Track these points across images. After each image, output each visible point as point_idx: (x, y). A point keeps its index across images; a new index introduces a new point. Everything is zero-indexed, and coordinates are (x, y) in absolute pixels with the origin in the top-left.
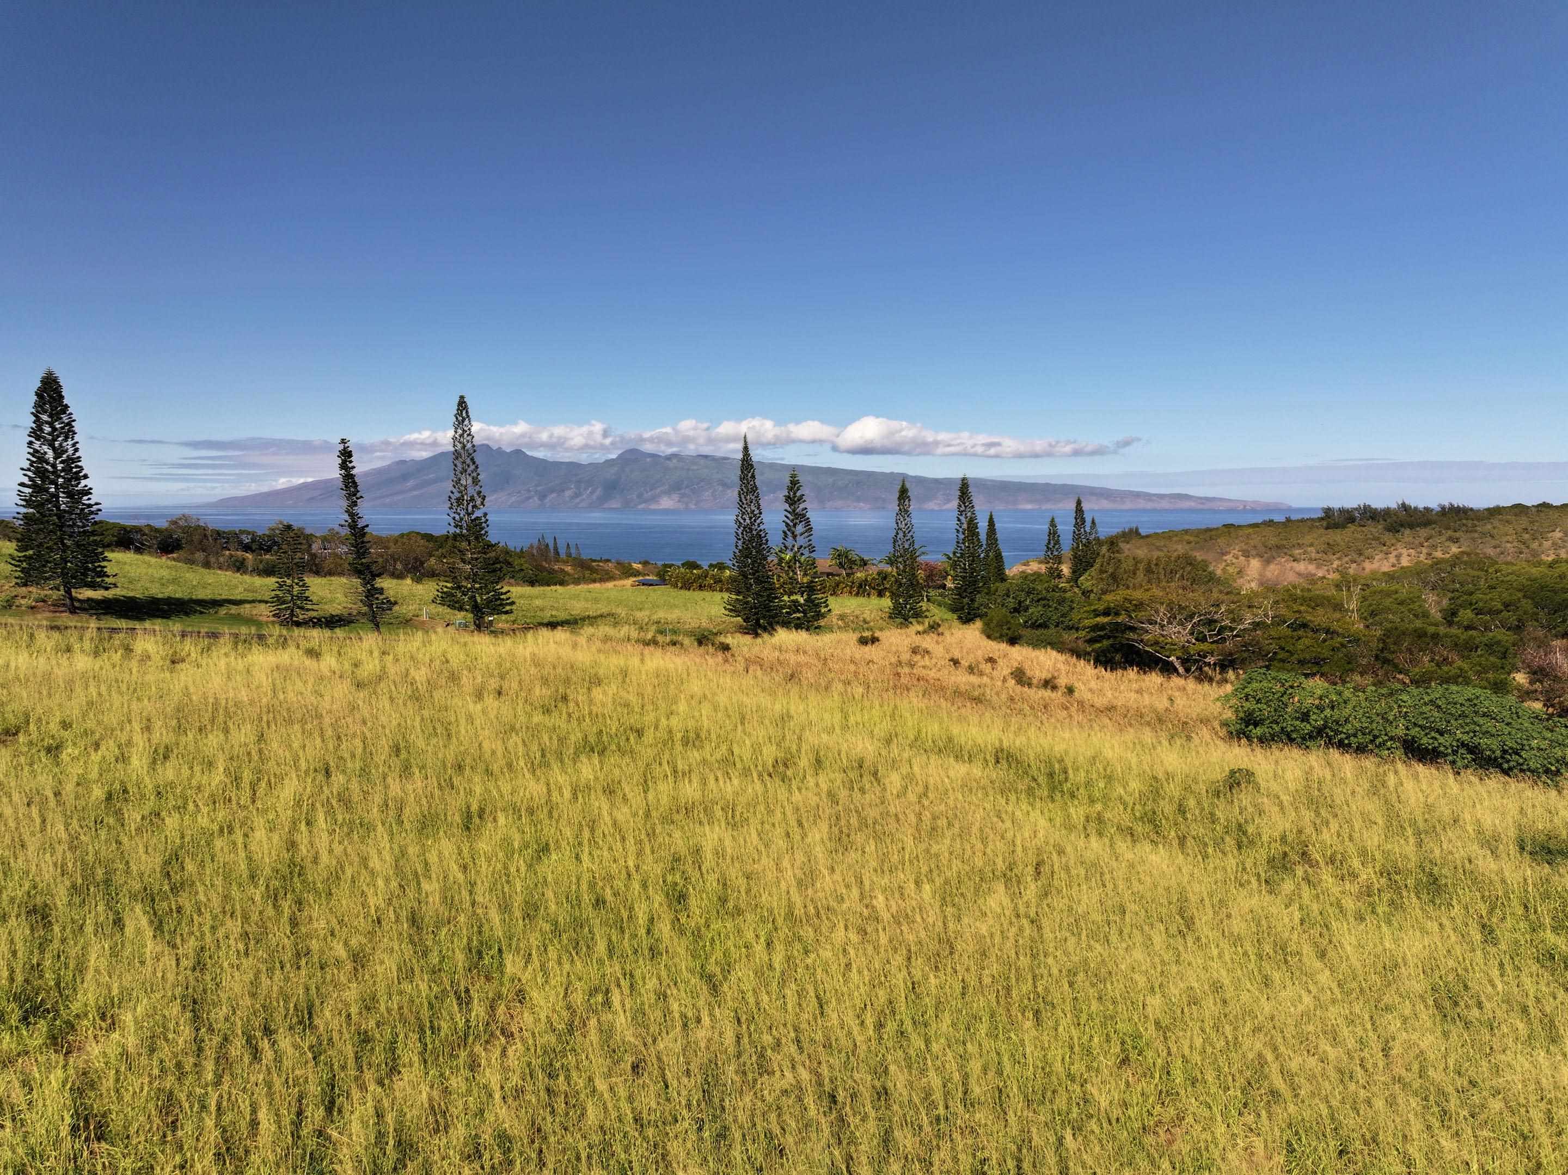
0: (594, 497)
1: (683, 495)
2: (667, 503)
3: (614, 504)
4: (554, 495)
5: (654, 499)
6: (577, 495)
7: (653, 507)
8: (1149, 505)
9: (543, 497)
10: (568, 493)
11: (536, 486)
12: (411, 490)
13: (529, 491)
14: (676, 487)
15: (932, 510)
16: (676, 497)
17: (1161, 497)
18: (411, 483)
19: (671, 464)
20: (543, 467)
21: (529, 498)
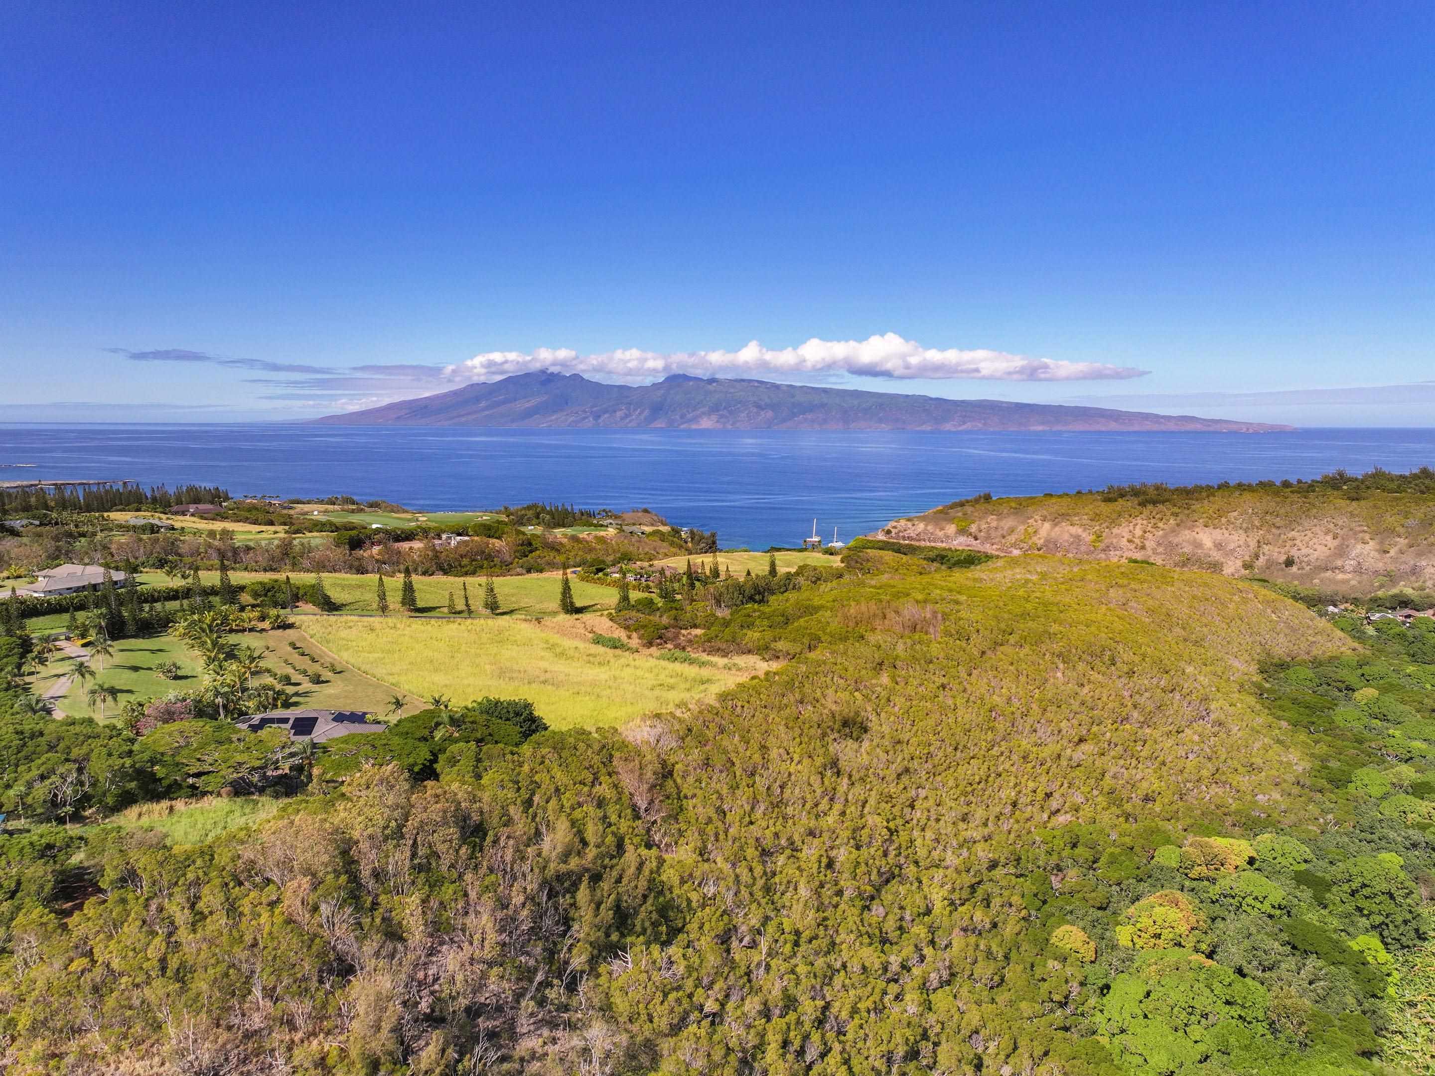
0: (642, 417)
1: (722, 416)
2: (706, 423)
3: (660, 424)
4: (606, 416)
5: (695, 419)
6: (627, 416)
7: (694, 427)
8: (1156, 427)
9: (597, 417)
10: (619, 414)
11: (592, 407)
12: (483, 410)
13: (585, 411)
14: (715, 409)
15: (949, 432)
16: (714, 417)
17: (1169, 418)
18: (483, 404)
19: (711, 387)
20: (597, 390)
21: (584, 418)
